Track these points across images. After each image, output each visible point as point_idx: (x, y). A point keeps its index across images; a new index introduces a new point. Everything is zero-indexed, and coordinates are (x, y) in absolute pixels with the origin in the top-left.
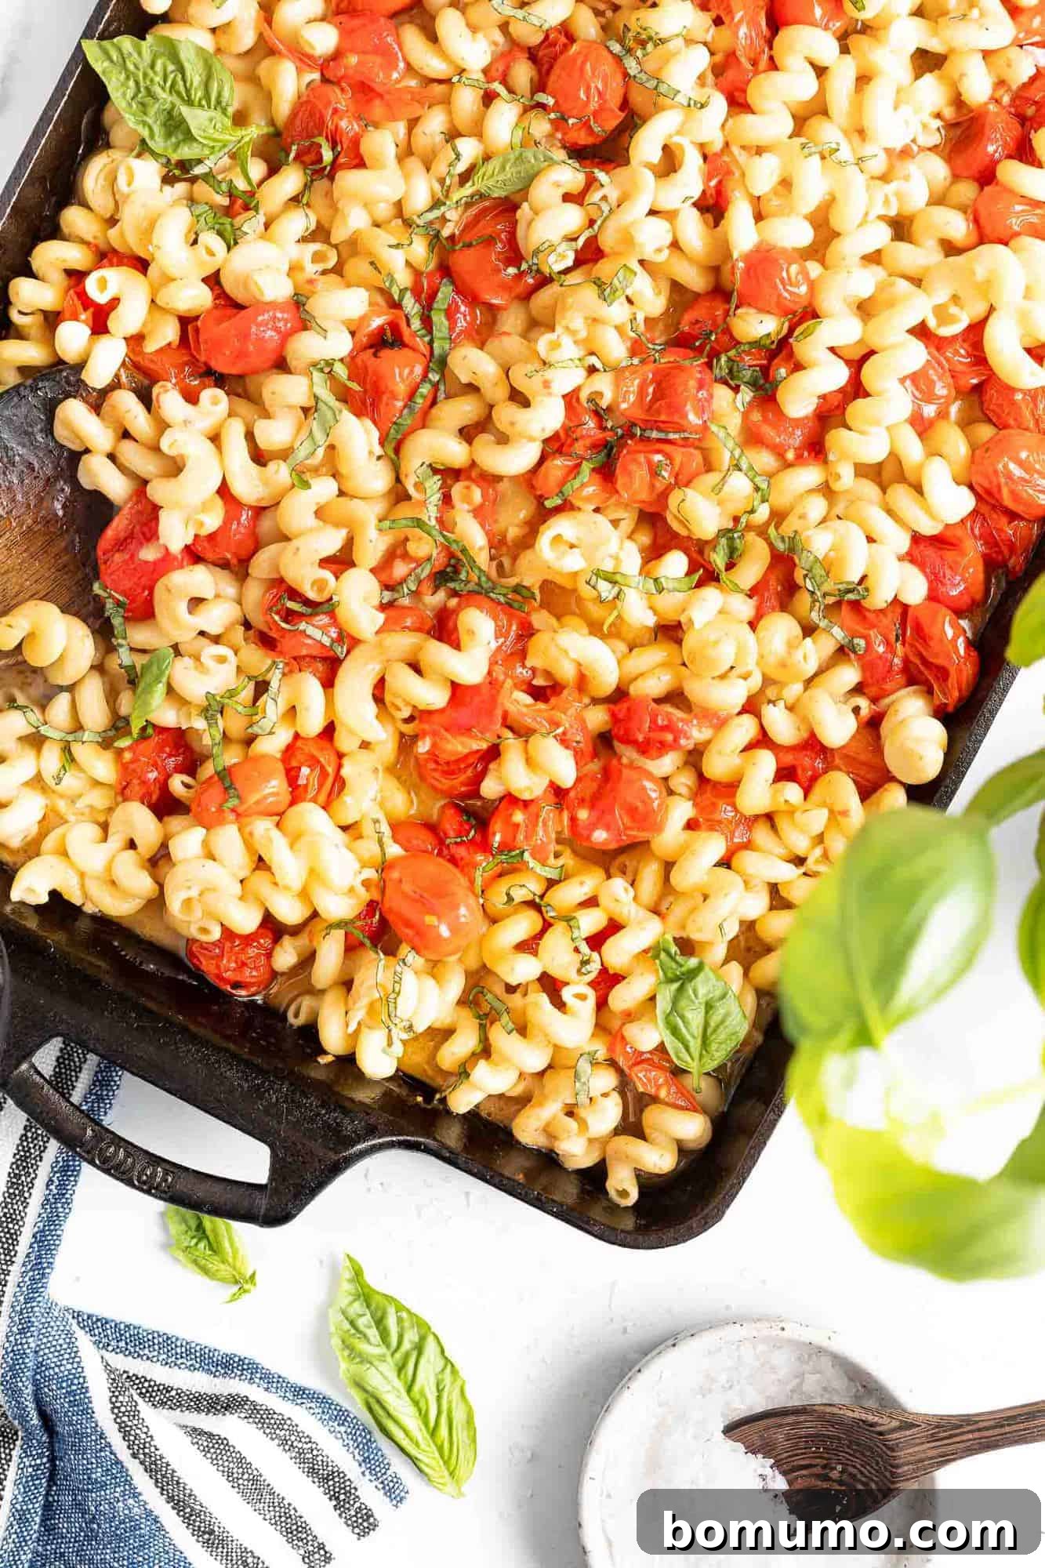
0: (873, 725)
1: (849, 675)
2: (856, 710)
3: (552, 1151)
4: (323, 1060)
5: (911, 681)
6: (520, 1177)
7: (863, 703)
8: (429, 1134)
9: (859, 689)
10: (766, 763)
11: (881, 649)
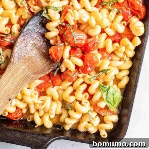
0: (128, 27)
1: (120, 18)
2: (124, 24)
3: (87, 131)
4: (36, 126)
5: (133, 16)
6: (83, 138)
7: (125, 23)
8: (62, 135)
9: (123, 20)
10: (110, 41)
11: (125, 11)
